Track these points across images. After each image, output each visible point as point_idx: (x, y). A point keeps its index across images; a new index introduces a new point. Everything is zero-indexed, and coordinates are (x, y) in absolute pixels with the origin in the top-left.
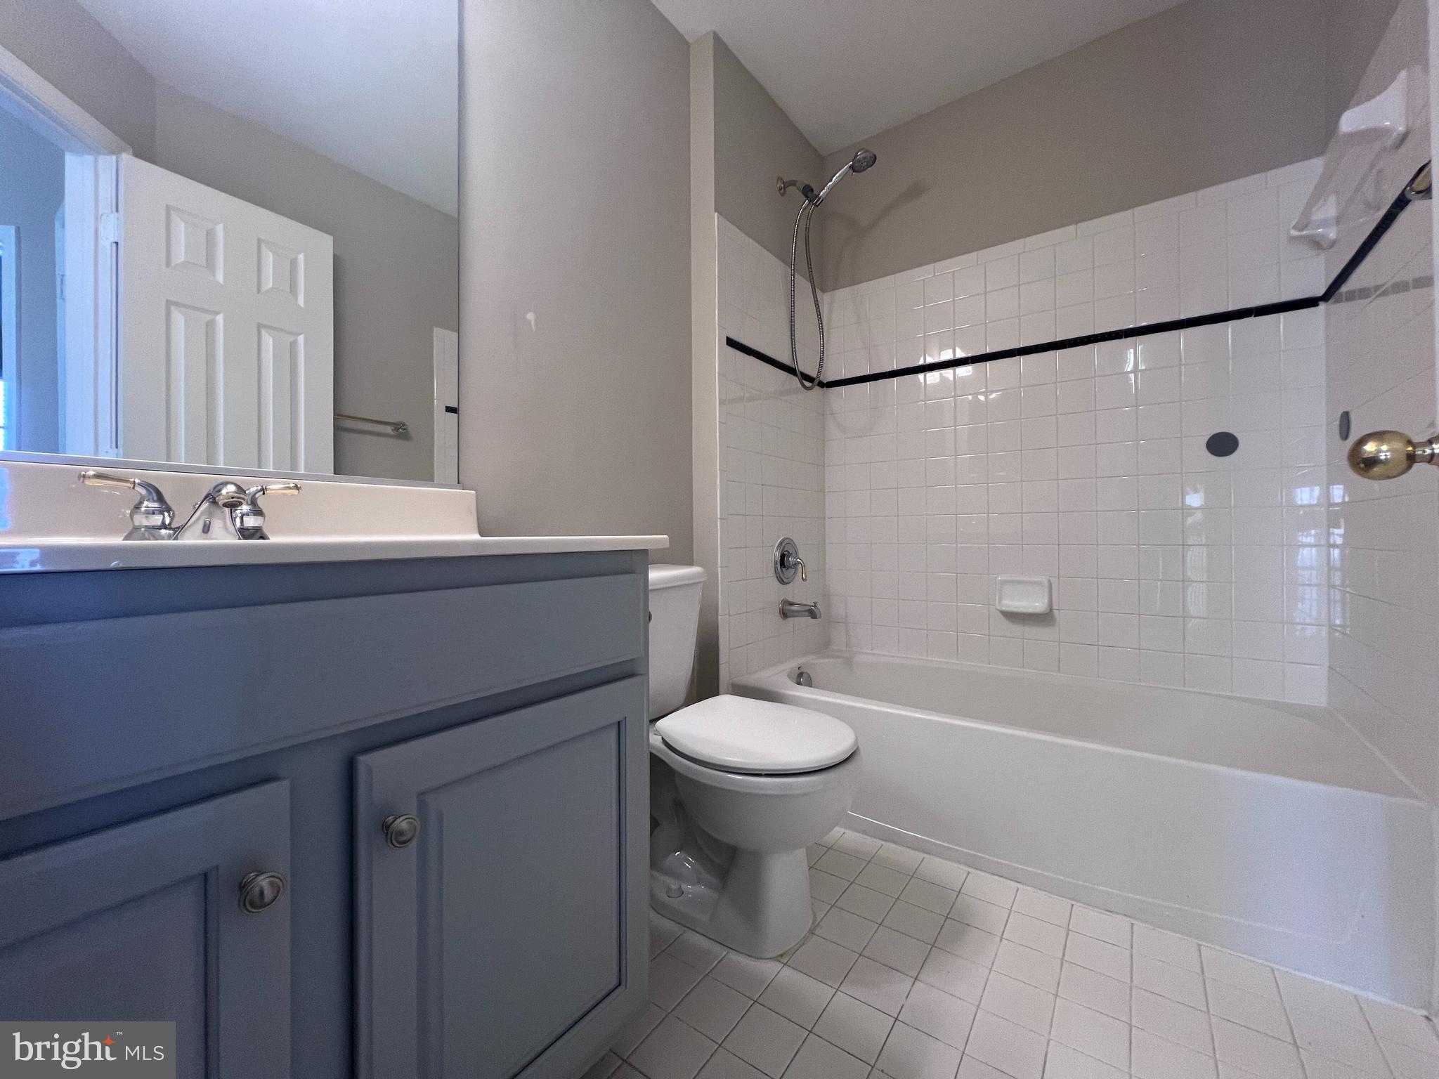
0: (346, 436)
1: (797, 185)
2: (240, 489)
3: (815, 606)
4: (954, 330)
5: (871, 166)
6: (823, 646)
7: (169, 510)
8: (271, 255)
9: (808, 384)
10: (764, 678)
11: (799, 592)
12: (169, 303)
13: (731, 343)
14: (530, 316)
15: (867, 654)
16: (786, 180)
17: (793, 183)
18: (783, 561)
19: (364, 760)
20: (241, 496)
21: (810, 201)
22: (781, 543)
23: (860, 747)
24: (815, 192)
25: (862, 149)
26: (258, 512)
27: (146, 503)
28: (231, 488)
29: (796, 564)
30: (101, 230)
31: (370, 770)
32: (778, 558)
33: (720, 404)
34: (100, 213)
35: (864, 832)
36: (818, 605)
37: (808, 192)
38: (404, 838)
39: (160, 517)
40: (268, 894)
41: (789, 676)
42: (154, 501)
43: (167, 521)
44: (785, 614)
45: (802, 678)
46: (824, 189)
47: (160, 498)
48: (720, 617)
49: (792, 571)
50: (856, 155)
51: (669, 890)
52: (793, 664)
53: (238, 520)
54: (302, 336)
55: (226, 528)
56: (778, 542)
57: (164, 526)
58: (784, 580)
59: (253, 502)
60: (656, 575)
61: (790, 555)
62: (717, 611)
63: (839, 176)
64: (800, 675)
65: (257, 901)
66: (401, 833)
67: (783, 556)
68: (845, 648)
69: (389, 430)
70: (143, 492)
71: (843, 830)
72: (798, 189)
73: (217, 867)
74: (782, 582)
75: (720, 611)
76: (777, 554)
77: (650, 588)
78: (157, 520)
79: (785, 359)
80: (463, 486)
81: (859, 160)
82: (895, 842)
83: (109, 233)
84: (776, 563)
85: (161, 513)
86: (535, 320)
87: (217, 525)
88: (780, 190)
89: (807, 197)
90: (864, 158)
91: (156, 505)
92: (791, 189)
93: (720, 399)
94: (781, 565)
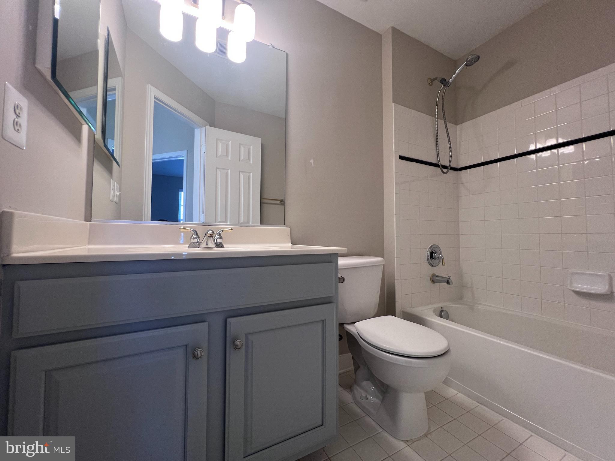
0: (265, 205)
1: (438, 80)
2: (213, 232)
3: (449, 278)
4: (535, 133)
5: (477, 61)
6: (459, 298)
7: (199, 237)
8: (243, 148)
9: (445, 170)
10: (418, 311)
11: (441, 271)
12: (217, 168)
13: (401, 158)
14: (312, 161)
15: (484, 305)
16: (432, 78)
17: (435, 79)
18: (432, 255)
19: (228, 320)
20: (213, 234)
21: (444, 86)
22: (431, 247)
23: (451, 349)
24: (447, 81)
25: (470, 55)
26: (221, 238)
27: (193, 236)
28: (211, 232)
29: (439, 258)
30: (202, 149)
31: (230, 323)
32: (429, 254)
33: (395, 185)
34: (202, 144)
35: (469, 396)
36: (451, 278)
37: (444, 82)
38: (238, 347)
39: (197, 240)
40: (199, 355)
41: (434, 311)
42: (195, 235)
43: (198, 241)
44: (433, 281)
45: (442, 314)
46: (451, 78)
47: (197, 234)
48: (396, 280)
49: (437, 261)
50: (468, 58)
51: (361, 396)
52: (439, 305)
53: (216, 240)
54: (252, 173)
55: (212, 242)
56: (430, 246)
57: (197, 242)
58: (433, 264)
59: (220, 235)
60: (342, 262)
61: (436, 252)
62: (395, 278)
63: (460, 70)
64: (442, 311)
65: (197, 357)
66: (237, 346)
67: (432, 253)
68: (471, 301)
69: (278, 202)
70: (193, 232)
71: (456, 392)
72: (438, 81)
73: (189, 344)
74: (432, 265)
75: (396, 277)
76: (429, 252)
77: (339, 268)
78: (196, 240)
79: (434, 161)
80: (286, 226)
81: (469, 61)
82: (485, 405)
83: (203, 150)
84: (428, 256)
85: (197, 238)
86: (314, 163)
87: (210, 242)
88: (429, 83)
89: (442, 84)
90: (472, 59)
91: (196, 236)
92: (435, 82)
93: (396, 183)
94: (431, 257)
